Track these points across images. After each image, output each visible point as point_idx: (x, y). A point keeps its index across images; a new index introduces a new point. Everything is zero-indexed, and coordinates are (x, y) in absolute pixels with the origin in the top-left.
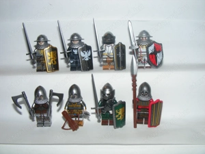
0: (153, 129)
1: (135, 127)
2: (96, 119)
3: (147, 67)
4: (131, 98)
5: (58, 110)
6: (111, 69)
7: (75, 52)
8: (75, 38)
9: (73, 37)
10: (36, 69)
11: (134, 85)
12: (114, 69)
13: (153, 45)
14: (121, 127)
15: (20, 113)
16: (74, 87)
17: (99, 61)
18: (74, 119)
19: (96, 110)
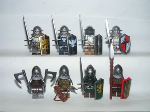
0: (124, 100)
1: (111, 98)
2: (82, 93)
4: (109, 76)
7: (64, 40)
8: (64, 29)
9: (62, 28)
11: (112, 66)
12: (94, 54)
14: (100, 98)
15: (20, 87)
16: (64, 67)
17: (83, 48)
19: (82, 86)
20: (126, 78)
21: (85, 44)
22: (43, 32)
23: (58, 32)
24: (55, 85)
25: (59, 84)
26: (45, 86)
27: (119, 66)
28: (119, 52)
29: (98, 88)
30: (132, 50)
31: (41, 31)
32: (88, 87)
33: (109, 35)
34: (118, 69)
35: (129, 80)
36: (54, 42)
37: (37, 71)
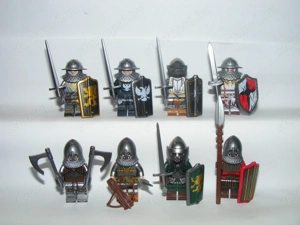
0: (244, 205)
1: (218, 202)
2: (160, 191)
3: (233, 113)
4: (214, 159)
5: (103, 178)
7: (127, 88)
10: (63, 113)
11: (219, 140)
12: (186, 115)
13: (245, 81)
14: (197, 202)
15: (42, 182)
17: (163, 103)
18: (125, 191)
19: (161, 178)
20: (247, 162)
21: (168, 94)
22: (84, 71)
23: (114, 72)
24: (108, 177)
26: (90, 179)
27: (234, 139)
28: (235, 110)
29: (192, 184)
30: (261, 105)
31: (81, 70)
32: (173, 181)
33: (215, 77)
34: (233, 146)
35: (254, 167)
36: (107, 91)
37: (73, 150)
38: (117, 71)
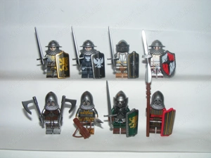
0: (166, 138)
1: (148, 135)
2: (109, 127)
3: (159, 77)
6: (125, 77)
7: (88, 59)
8: (88, 45)
11: (148, 93)
12: (127, 77)
14: (134, 135)
15: (30, 119)
16: (87, 94)
17: (113, 68)
18: (85, 127)
20: (167, 108)
22: (60, 49)
23: (79, 49)
24: (74, 117)
25: (79, 116)
26: (62, 118)
27: (159, 93)
28: (160, 74)
29: (130, 122)
30: (178, 72)
31: (58, 47)
32: (117, 120)
33: (147, 53)
36: (75, 61)
37: (51, 98)
38: (82, 48)
